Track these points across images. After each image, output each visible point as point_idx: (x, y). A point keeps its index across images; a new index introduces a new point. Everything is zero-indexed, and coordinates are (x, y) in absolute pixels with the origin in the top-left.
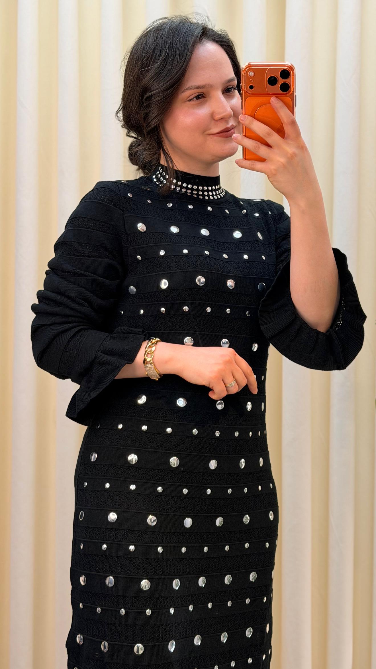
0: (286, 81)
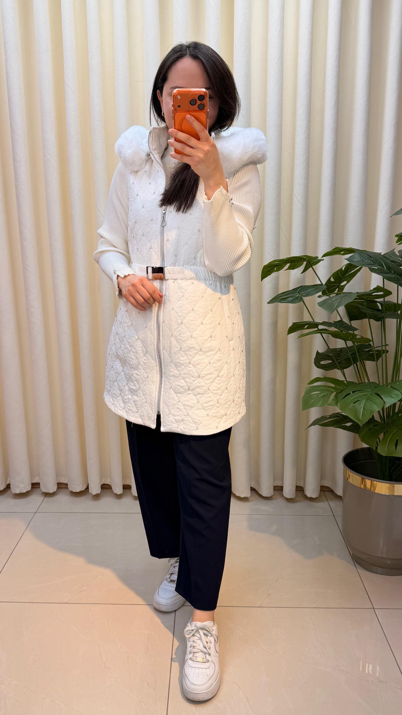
0: (203, 102)
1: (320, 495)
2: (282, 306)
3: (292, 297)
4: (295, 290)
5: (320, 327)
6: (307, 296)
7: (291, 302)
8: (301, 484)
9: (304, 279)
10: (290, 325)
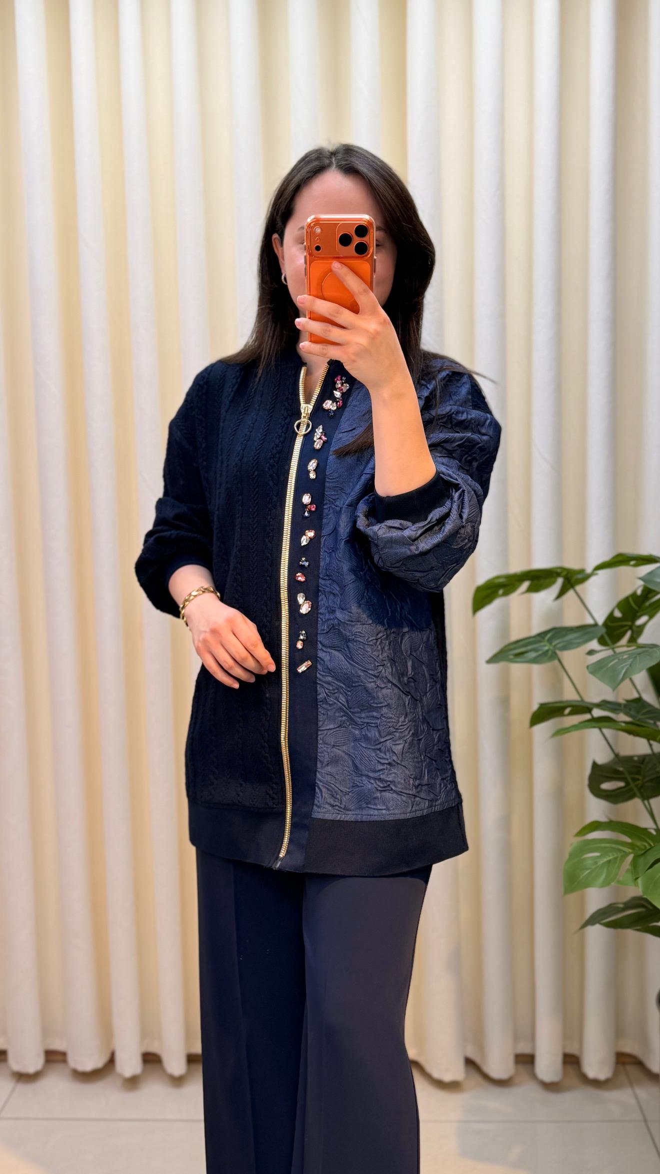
0: (364, 240)
1: (616, 1073)
2: (517, 669)
3: (535, 650)
4: (542, 635)
5: (597, 713)
6: (565, 648)
7: (534, 661)
8: (573, 1050)
9: (559, 613)
10: (535, 707)
